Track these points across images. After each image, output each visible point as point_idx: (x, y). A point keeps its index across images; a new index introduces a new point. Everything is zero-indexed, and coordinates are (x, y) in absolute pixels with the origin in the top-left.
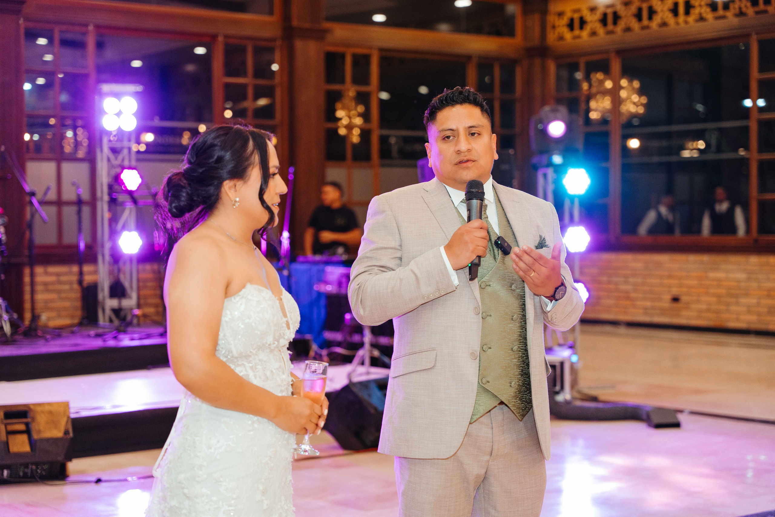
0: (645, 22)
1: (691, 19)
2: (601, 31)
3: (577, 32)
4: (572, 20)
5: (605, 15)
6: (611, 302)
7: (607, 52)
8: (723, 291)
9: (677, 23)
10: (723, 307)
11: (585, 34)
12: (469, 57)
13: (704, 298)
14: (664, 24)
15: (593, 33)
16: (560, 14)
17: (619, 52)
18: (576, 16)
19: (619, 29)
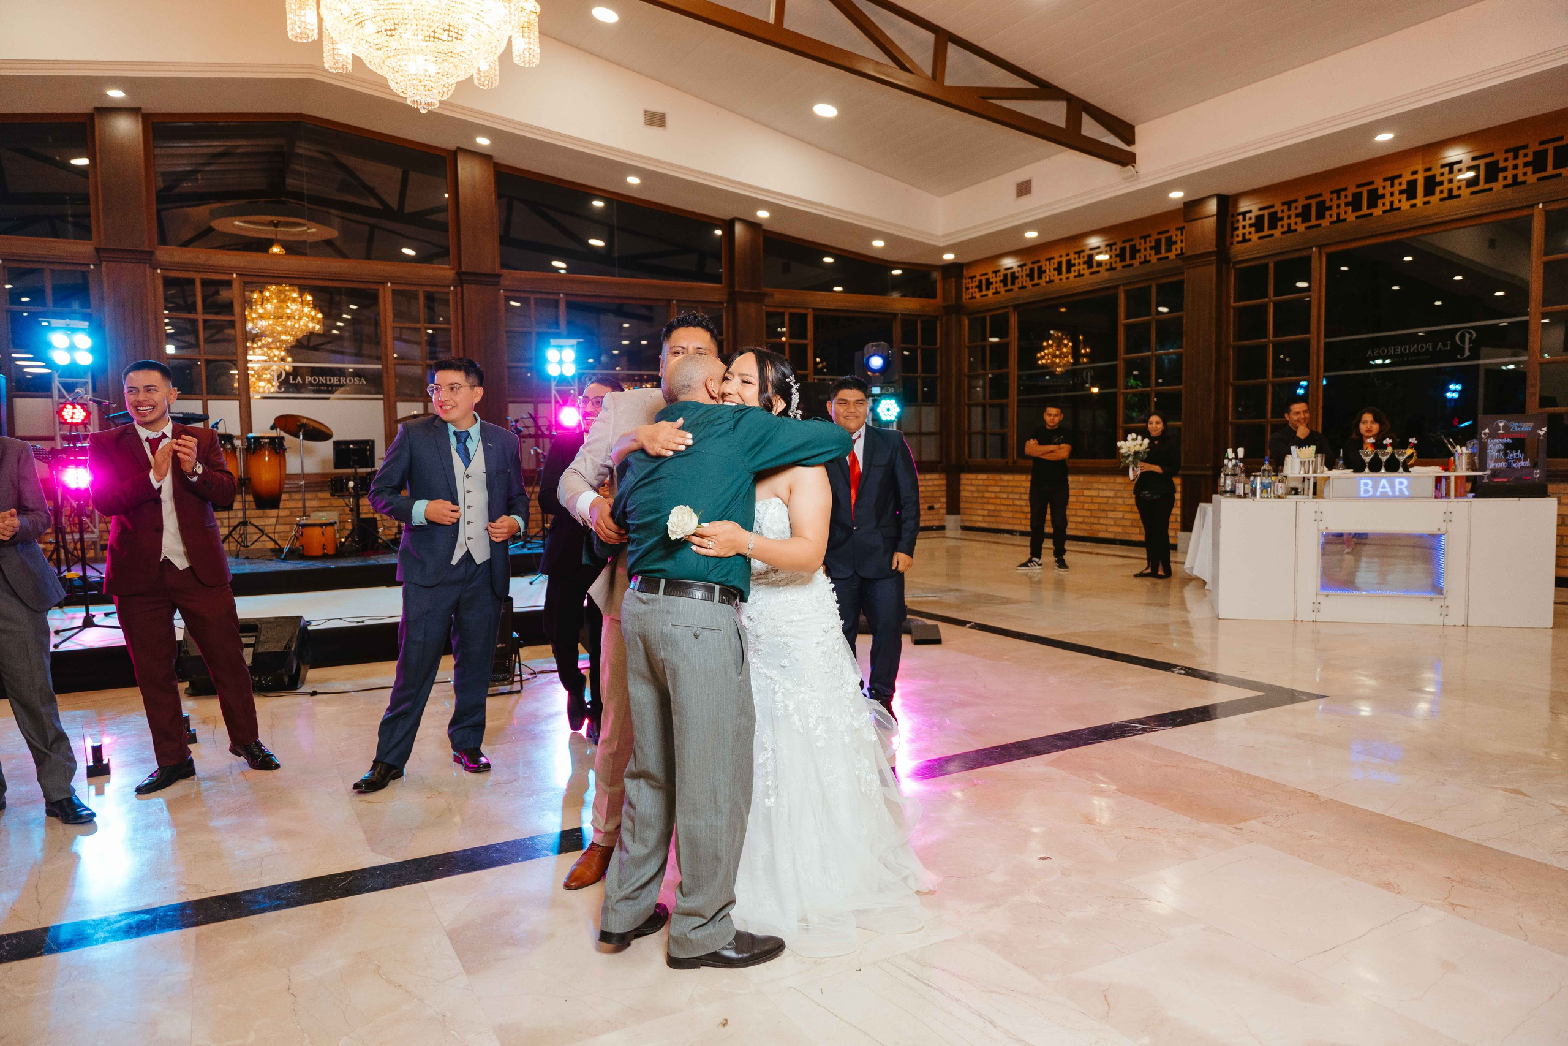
0: (1036, 281)
1: (1071, 275)
2: (1002, 290)
3: (984, 292)
4: (981, 281)
5: (1005, 276)
6: (1010, 515)
7: (1007, 307)
8: (1095, 507)
9: (1061, 280)
10: (1095, 521)
11: (990, 293)
12: (895, 315)
13: (1080, 513)
14: (1051, 281)
15: (997, 293)
16: (972, 278)
17: (1016, 307)
18: (984, 278)
19: (1016, 288)
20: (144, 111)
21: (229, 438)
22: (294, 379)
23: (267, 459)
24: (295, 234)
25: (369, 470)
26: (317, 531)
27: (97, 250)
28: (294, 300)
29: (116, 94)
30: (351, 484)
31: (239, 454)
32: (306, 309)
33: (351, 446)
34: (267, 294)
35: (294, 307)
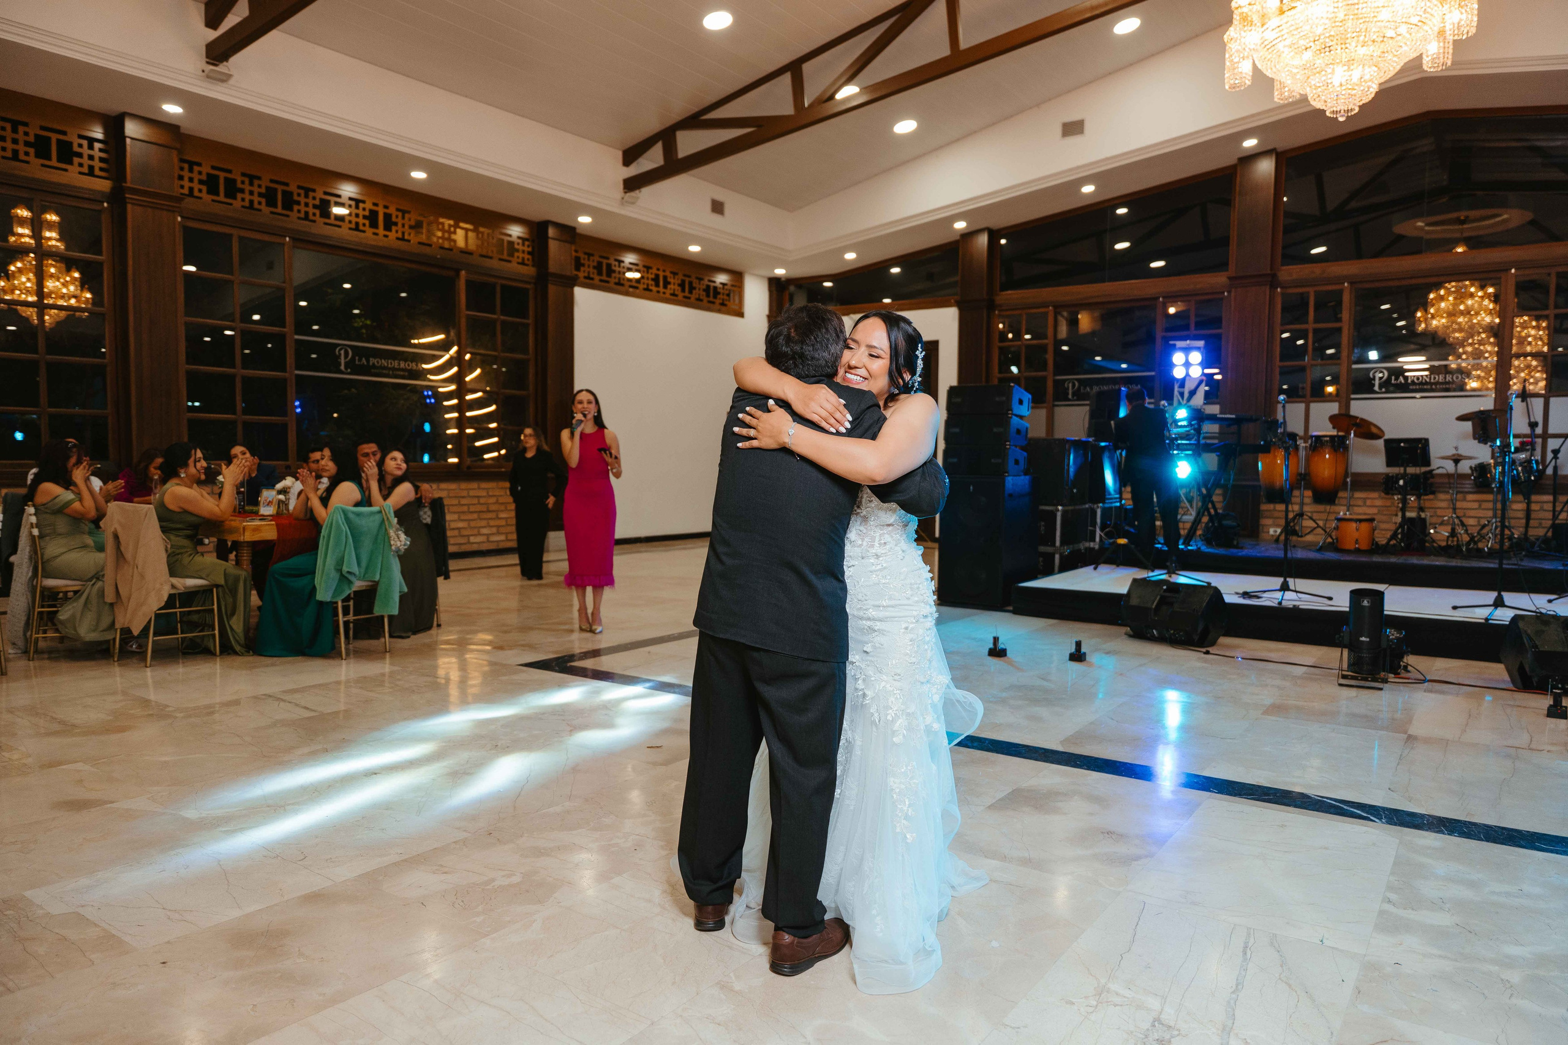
20: (1279, 150)
21: (1293, 436)
22: (1396, 379)
23: (1327, 456)
24: (1489, 226)
25: (1424, 469)
26: (1354, 525)
27: (1230, 278)
28: (1472, 295)
29: (1250, 143)
30: (1401, 482)
31: (1302, 453)
32: (1486, 302)
33: (1402, 444)
34: (1442, 292)
35: (1470, 302)
